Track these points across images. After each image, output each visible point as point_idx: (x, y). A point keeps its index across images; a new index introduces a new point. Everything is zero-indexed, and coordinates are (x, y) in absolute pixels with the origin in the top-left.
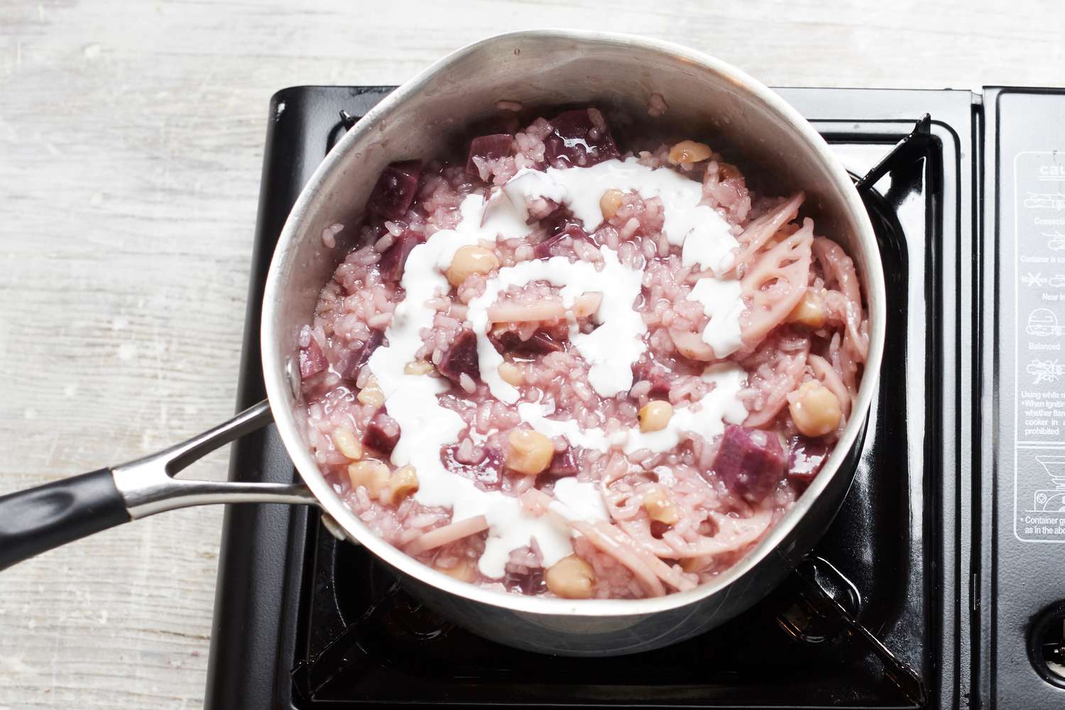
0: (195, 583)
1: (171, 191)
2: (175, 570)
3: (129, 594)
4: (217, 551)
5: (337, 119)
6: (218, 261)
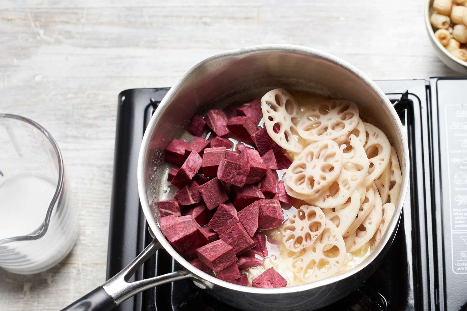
1: (76, 137)
5: (148, 102)
6: (98, 167)
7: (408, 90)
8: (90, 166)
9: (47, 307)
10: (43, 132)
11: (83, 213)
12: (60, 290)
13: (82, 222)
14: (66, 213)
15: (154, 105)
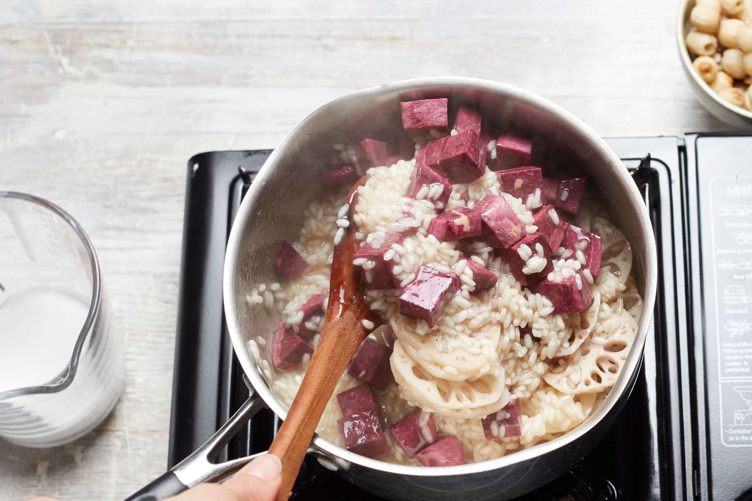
1: (120, 229)
5: (236, 173)
6: (155, 276)
7: (651, 153)
8: (143, 274)
10: (68, 221)
11: (131, 350)
12: (96, 473)
13: (130, 365)
14: (104, 349)
15: (246, 177)
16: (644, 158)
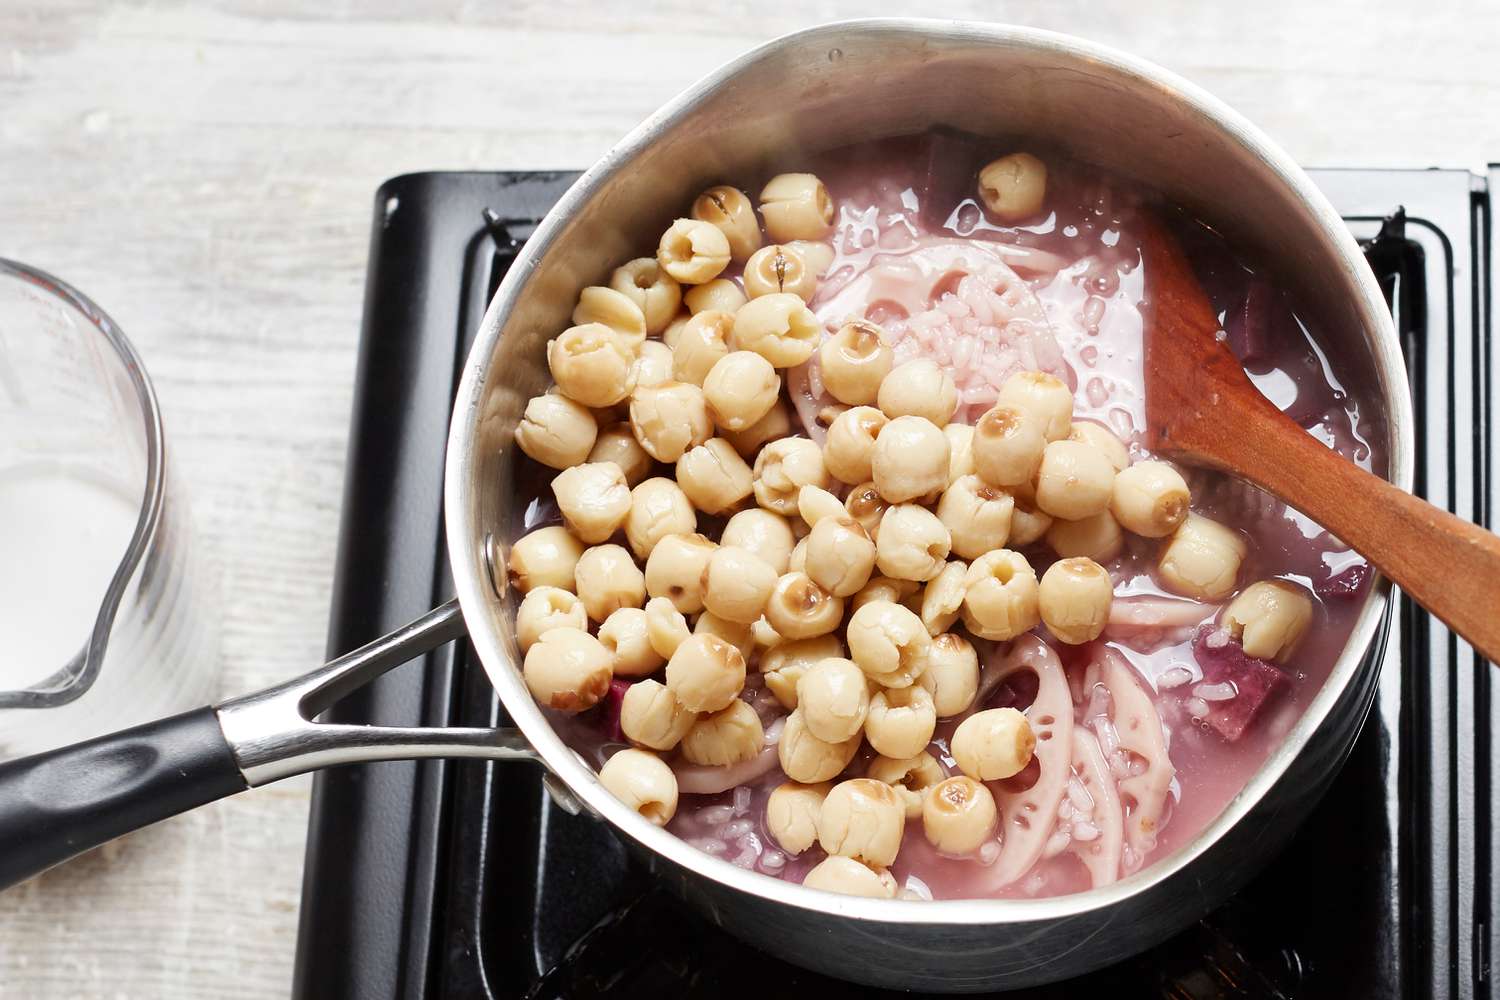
0: (264, 950)
1: (222, 339)
2: (231, 930)
3: (160, 968)
4: (297, 900)
5: (479, 223)
6: (296, 447)
7: (1406, 207)
8: (270, 442)
9: (98, 945)
10: (97, 323)
11: (236, 610)
12: (148, 884)
13: (232, 644)
14: (172, 607)
15: (502, 234)
16: (1389, 217)
